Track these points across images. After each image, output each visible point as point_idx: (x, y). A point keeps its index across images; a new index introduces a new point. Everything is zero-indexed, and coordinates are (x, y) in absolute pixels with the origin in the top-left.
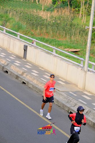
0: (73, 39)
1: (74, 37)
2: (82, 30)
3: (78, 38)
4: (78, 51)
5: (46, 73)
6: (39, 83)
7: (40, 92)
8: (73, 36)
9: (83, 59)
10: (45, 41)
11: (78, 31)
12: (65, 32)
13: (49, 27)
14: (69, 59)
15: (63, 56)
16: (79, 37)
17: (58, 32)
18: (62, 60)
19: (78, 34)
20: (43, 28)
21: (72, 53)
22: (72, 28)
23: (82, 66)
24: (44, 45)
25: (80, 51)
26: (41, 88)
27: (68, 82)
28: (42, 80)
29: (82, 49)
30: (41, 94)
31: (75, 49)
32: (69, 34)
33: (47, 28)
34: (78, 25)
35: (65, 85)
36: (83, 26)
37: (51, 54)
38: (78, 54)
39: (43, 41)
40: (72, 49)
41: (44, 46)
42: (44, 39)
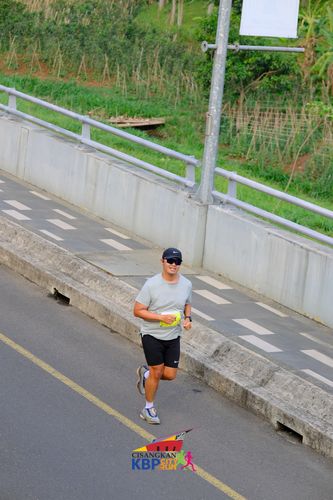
0: (138, 84)
1: (144, 76)
2: (170, 51)
3: (155, 77)
4: (158, 125)
5: (57, 211)
6: (32, 249)
7: (39, 278)
8: (138, 72)
9: (195, 161)
10: (37, 92)
11: (156, 54)
12: (110, 57)
13: (50, 42)
14: (130, 154)
15: (107, 143)
16: (158, 73)
17: (83, 58)
18: (115, 161)
19: (157, 63)
20: (31, 43)
21: (139, 132)
22: (134, 42)
23: (191, 183)
24: (38, 105)
25: (163, 125)
26: (41, 264)
27: (142, 242)
28: (46, 237)
29: (172, 118)
30: (44, 288)
31: (145, 117)
32: (124, 65)
33: (43, 44)
34: (154, 32)
35: (129, 252)
36: (171, 37)
37: (75, 141)
38: (160, 137)
39: (30, 91)
40: (138, 117)
41: (36, 108)
42: (34, 83)
